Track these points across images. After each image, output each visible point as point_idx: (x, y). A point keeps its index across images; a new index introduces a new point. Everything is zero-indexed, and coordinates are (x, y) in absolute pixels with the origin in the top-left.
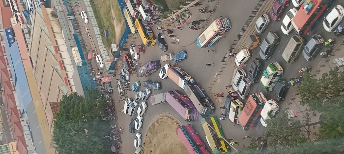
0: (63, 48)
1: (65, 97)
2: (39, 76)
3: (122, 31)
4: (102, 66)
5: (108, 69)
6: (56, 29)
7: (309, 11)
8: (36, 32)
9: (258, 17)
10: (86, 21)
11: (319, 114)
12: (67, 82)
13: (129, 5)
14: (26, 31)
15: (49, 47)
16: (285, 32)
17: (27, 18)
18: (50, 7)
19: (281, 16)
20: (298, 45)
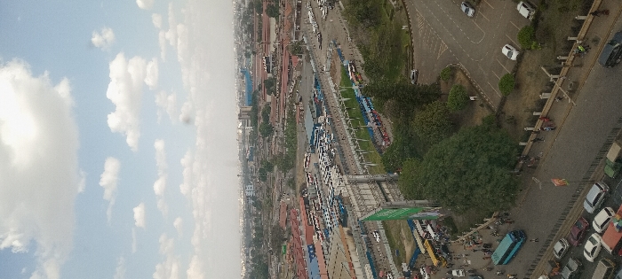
0: (356, 265)
3: (412, 251)
6: (351, 247)
8: (333, 249)
9: (555, 242)
14: (325, 248)
15: (344, 263)
16: (590, 259)
17: (327, 235)
18: (346, 227)
20: (609, 270)
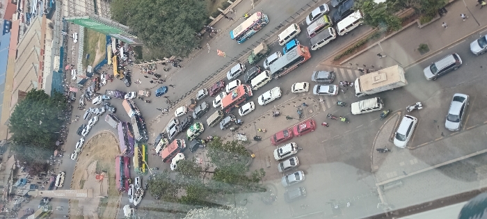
0: (48, 53)
1: (34, 90)
2: (18, 67)
3: (100, 59)
4: (74, 78)
5: (78, 82)
6: (49, 37)
7: (234, 98)
8: (30, 32)
9: (201, 89)
10: (75, 41)
11: (215, 167)
12: (41, 80)
13: (114, 43)
14: (22, 28)
15: (36, 48)
16: (215, 106)
17: (28, 19)
18: (50, 19)
19: (215, 94)
20: (219, 117)
